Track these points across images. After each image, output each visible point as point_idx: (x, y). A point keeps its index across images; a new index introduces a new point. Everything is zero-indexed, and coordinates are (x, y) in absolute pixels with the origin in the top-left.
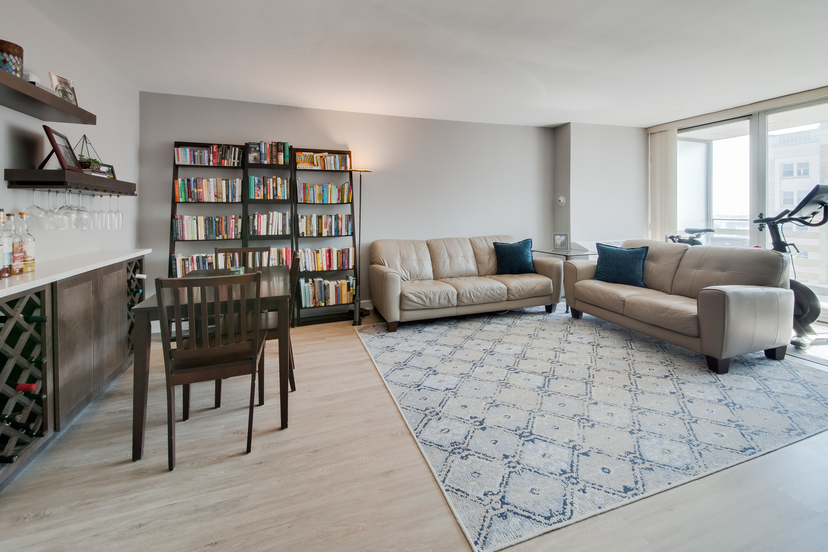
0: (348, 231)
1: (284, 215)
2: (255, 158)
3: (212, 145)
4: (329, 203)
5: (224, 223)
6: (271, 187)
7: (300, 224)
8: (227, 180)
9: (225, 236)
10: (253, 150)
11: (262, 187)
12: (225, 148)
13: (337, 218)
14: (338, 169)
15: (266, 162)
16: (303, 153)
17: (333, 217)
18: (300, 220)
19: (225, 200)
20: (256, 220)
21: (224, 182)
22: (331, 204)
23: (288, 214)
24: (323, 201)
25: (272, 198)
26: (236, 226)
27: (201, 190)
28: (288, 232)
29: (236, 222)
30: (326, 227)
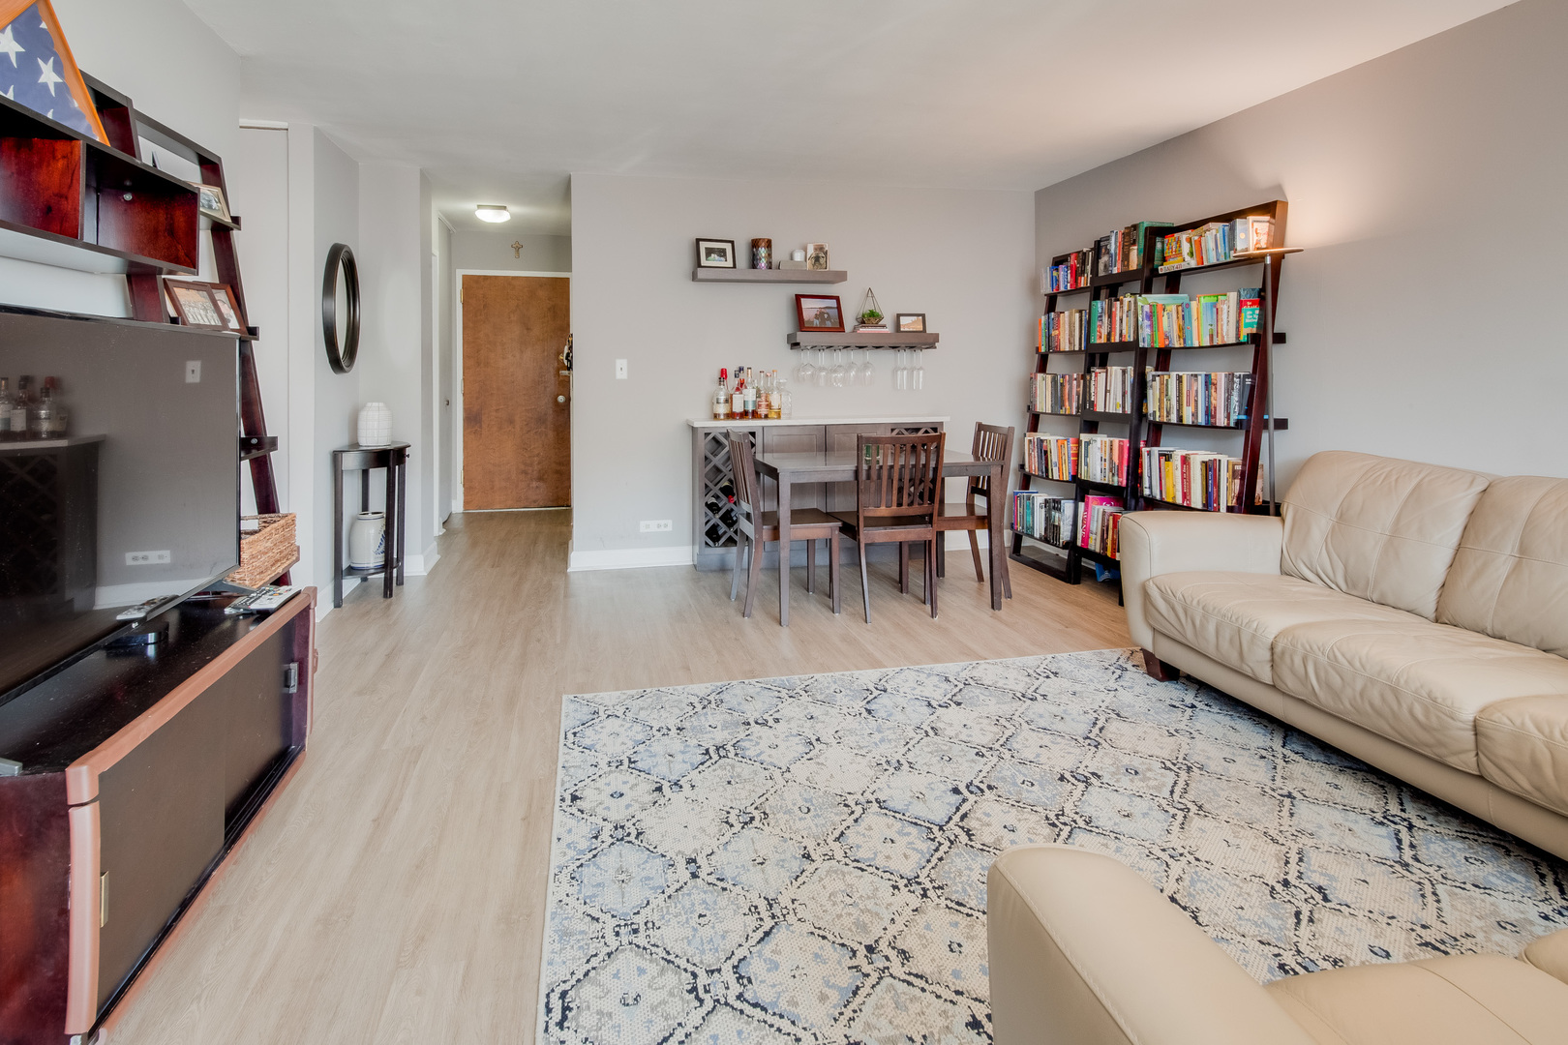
0: (1228, 417)
1: (1124, 372)
2: (1105, 266)
3: (1069, 255)
4: (1197, 345)
5: (1067, 387)
6: (1118, 319)
7: (1150, 393)
8: (1080, 312)
9: (1068, 407)
10: (1103, 250)
11: (1105, 319)
12: (1082, 256)
13: (1209, 383)
14: (1222, 260)
15: (1115, 271)
16: (1176, 235)
17: (1201, 380)
18: (1149, 385)
19: (1077, 348)
20: (1093, 383)
21: (1077, 315)
22: (1200, 347)
23: (1130, 369)
24: (1185, 342)
25: (1117, 340)
26: (1078, 394)
27: (1057, 332)
28: (1128, 410)
29: (1078, 386)
30: (1188, 405)
